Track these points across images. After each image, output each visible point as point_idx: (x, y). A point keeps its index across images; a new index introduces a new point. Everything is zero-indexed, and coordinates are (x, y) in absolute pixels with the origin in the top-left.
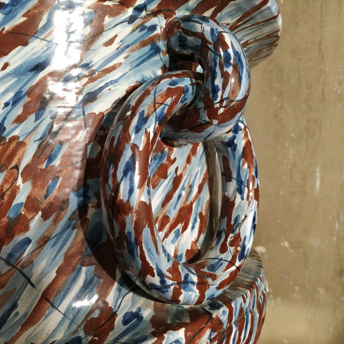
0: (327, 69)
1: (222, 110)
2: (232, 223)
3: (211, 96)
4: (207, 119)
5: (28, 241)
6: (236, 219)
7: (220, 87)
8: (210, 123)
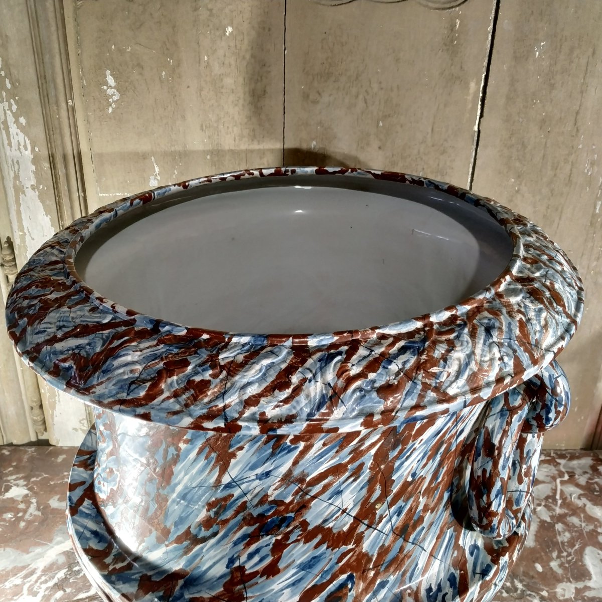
2: (525, 455)
3: (544, 421)
5: (423, 528)
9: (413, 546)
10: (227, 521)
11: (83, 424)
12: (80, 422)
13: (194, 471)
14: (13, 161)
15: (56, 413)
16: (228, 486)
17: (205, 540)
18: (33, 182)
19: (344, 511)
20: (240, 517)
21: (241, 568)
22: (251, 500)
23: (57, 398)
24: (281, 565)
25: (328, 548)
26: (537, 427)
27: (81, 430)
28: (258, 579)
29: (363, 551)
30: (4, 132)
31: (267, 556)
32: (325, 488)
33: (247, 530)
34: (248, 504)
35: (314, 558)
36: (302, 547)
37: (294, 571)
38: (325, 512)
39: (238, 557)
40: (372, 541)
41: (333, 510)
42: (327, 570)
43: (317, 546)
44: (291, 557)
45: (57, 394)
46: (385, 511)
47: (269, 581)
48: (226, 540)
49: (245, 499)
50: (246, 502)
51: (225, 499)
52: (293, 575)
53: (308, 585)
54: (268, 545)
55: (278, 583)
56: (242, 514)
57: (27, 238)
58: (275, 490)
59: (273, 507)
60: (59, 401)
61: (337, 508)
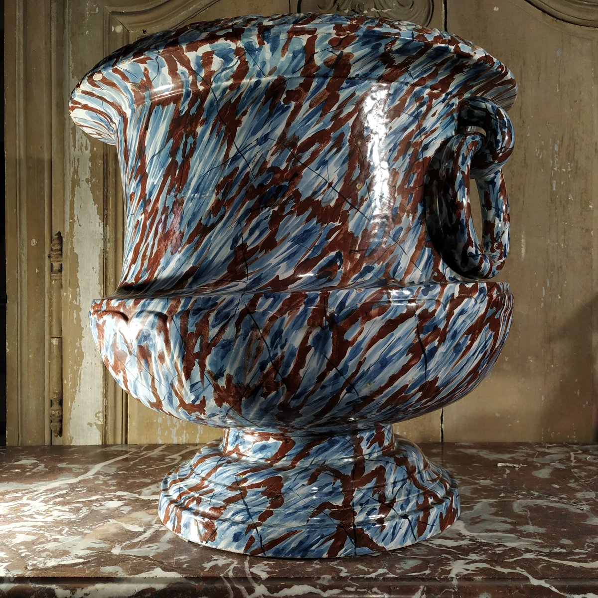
0: (528, 135)
1: (501, 154)
2: (495, 236)
3: (494, 146)
4: (492, 160)
5: (401, 229)
6: (497, 234)
7: (501, 140)
8: (493, 163)
9: (394, 243)
10: (233, 199)
11: (99, 417)
12: (96, 416)
13: (207, 154)
14: (74, 159)
15: (75, 405)
16: (236, 158)
17: (214, 226)
18: (88, 176)
19: (330, 185)
20: (243, 192)
21: (244, 245)
22: (253, 170)
23: (77, 388)
24: (278, 238)
25: (317, 222)
26: (490, 154)
27: (96, 424)
28: (258, 254)
29: (349, 231)
30: (71, 136)
31: (266, 229)
32: (314, 155)
33: (249, 203)
34: (250, 175)
35: (306, 231)
36: (296, 219)
37: (289, 244)
38: (314, 183)
39: (242, 234)
40: (356, 223)
41: (321, 182)
42: (318, 245)
43: (308, 220)
44: (286, 230)
45: (78, 383)
46: (365, 195)
47: (267, 255)
48: (232, 219)
49: (248, 170)
50: (249, 173)
51: (231, 175)
52: (288, 249)
53: (302, 259)
54: (267, 218)
55: (275, 256)
56: (245, 188)
57: (76, 225)
58: (272, 155)
59: (270, 175)
60: (79, 392)
61: (324, 181)
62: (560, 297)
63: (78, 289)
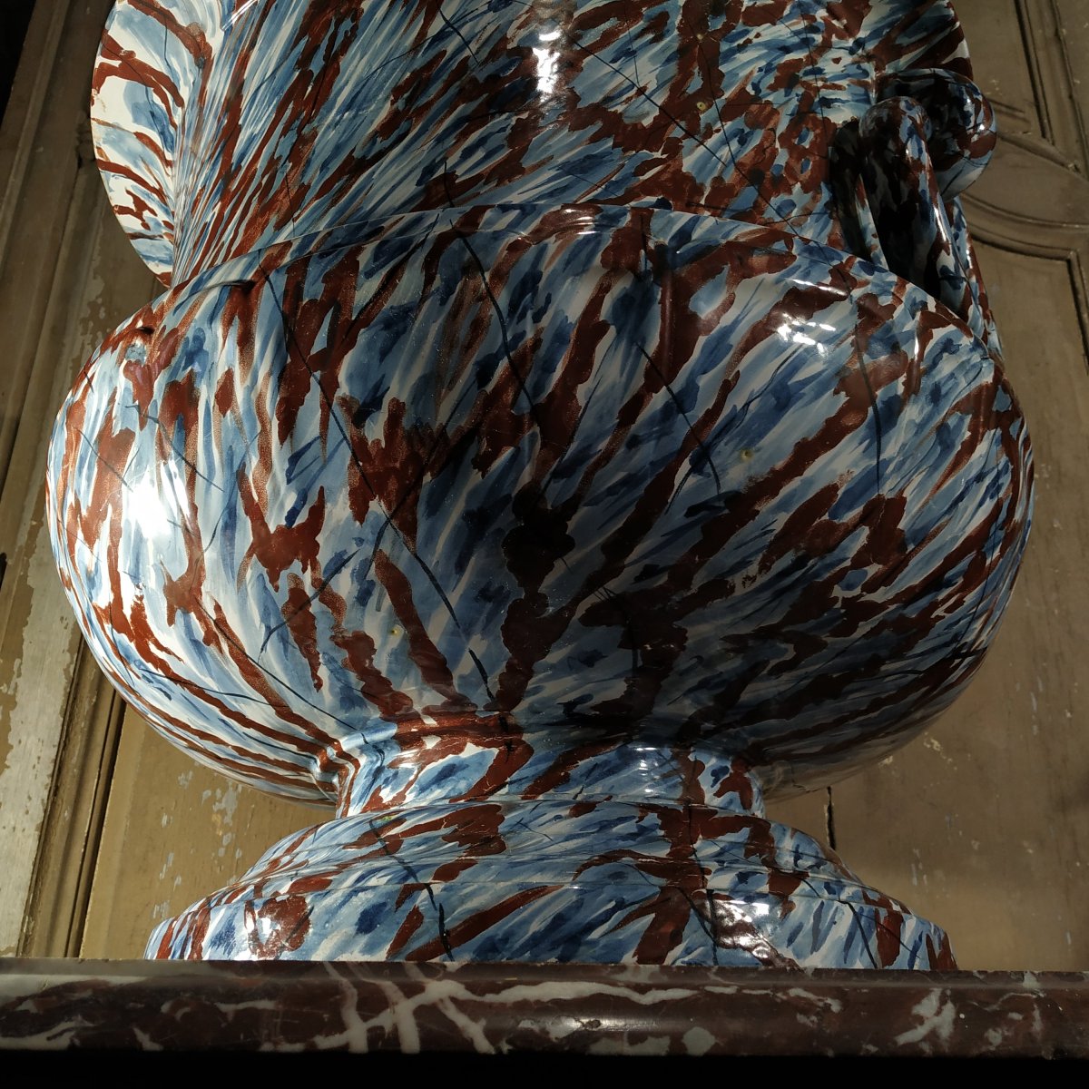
1: (975, 138)
3: (961, 123)
4: (958, 149)
5: (792, 204)
7: (972, 113)
8: (960, 155)
10: (429, 104)
13: (379, 41)
16: (441, 36)
17: (381, 155)
19: (641, 91)
20: (453, 90)
21: (449, 176)
22: (477, 52)
24: (527, 163)
25: (615, 146)
26: (953, 137)
28: (481, 187)
29: (684, 170)
31: (501, 147)
32: (607, 38)
33: (464, 108)
34: (471, 62)
35: (589, 157)
36: (567, 136)
37: (553, 173)
38: (606, 83)
39: (444, 160)
40: (697, 162)
41: (621, 83)
42: (616, 182)
43: (595, 139)
44: (546, 150)
46: (715, 123)
47: (502, 188)
48: (424, 138)
49: (467, 53)
50: (468, 58)
51: (429, 66)
52: (550, 180)
53: (581, 198)
54: (503, 129)
55: (520, 191)
56: (458, 83)
58: (519, 28)
59: (514, 61)
61: (627, 83)
62: (1069, 715)
63: (17, 661)
